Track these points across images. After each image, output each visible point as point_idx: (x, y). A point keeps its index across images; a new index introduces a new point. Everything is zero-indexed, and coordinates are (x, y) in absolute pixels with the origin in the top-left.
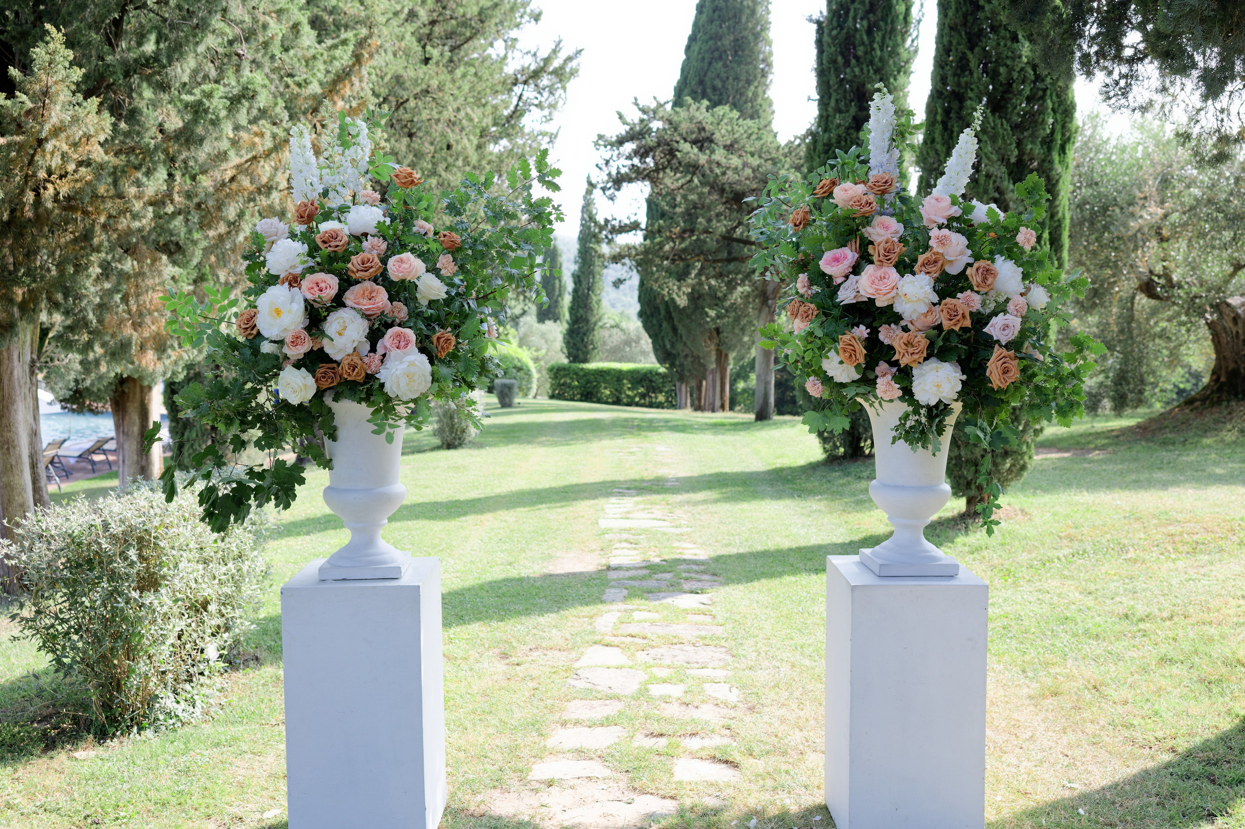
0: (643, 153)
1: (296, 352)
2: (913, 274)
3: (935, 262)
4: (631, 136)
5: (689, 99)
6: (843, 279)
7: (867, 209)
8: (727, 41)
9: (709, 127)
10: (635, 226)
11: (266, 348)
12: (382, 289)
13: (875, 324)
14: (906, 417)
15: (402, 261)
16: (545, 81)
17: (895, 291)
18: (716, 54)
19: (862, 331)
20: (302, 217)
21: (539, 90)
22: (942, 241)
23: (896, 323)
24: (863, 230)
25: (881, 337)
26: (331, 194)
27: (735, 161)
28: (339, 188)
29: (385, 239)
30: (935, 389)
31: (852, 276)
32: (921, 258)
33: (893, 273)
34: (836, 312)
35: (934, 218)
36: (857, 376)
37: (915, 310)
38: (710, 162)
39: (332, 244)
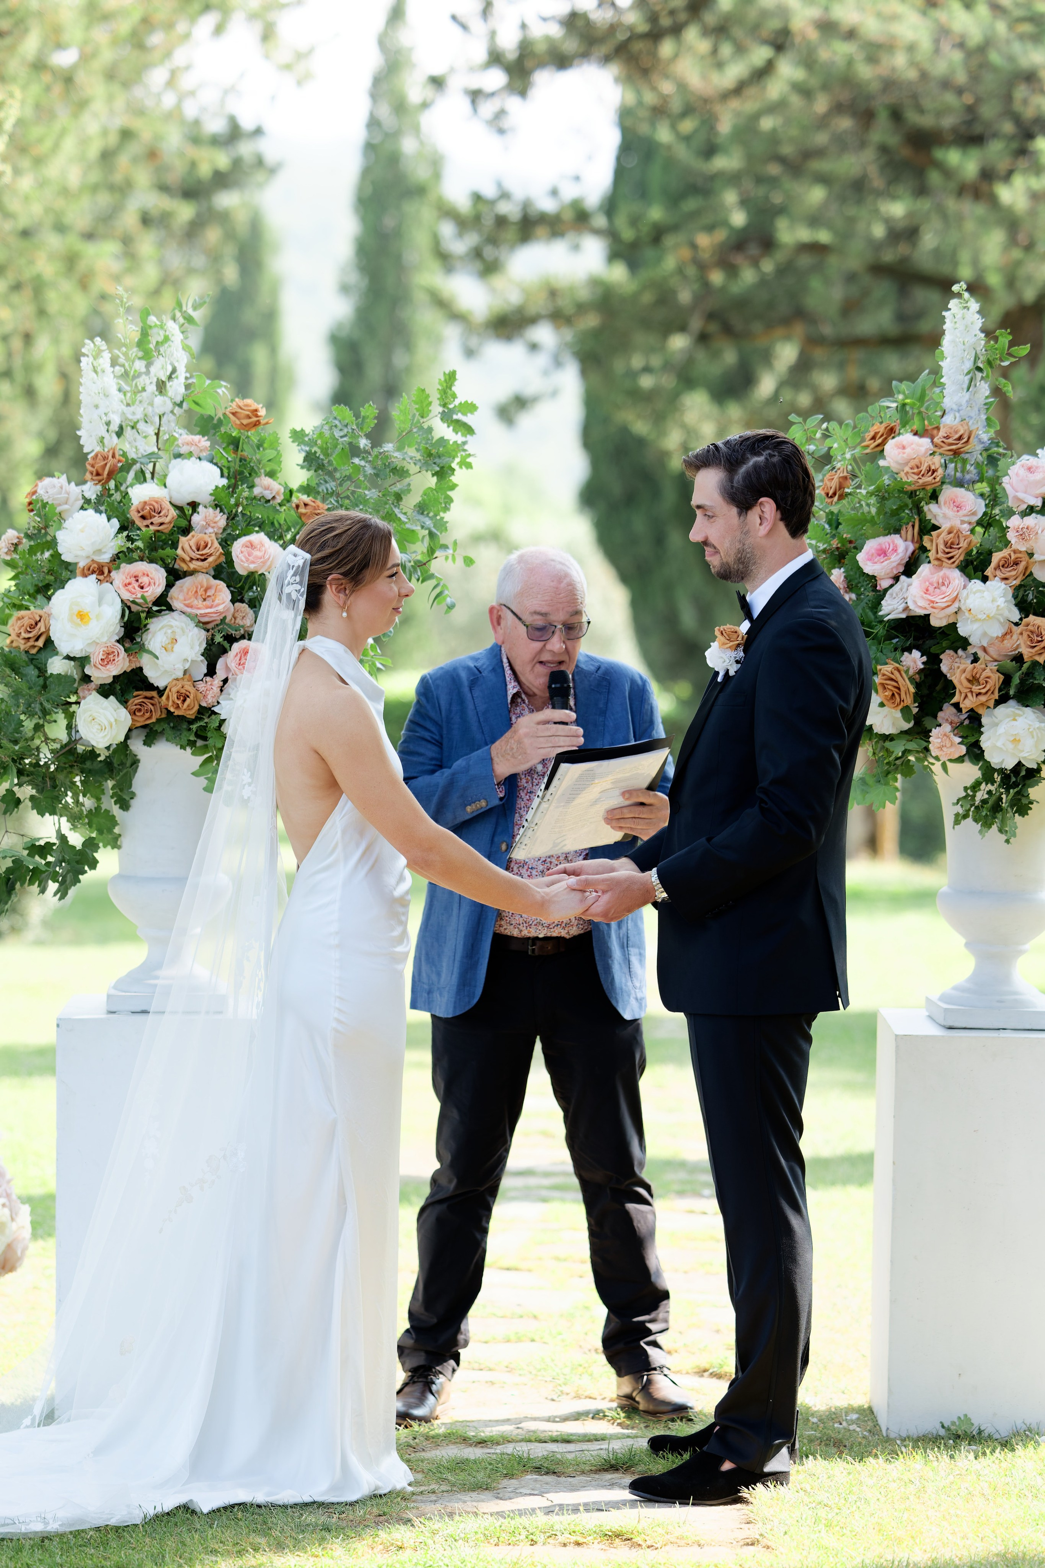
1: (102, 674)
2: (985, 579)
3: (1016, 563)
6: (890, 582)
7: (928, 479)
11: (56, 666)
12: (222, 585)
13: (934, 650)
14: (976, 786)
15: (251, 545)
17: (956, 605)
19: (915, 660)
20: (98, 474)
22: (1022, 535)
23: (965, 649)
24: (926, 508)
25: (944, 668)
26: (128, 432)
28: (141, 426)
29: (221, 511)
30: (1010, 746)
31: (903, 578)
32: (996, 557)
33: (956, 577)
34: (879, 630)
35: (1021, 495)
36: (907, 726)
37: (985, 634)
39: (156, 520)
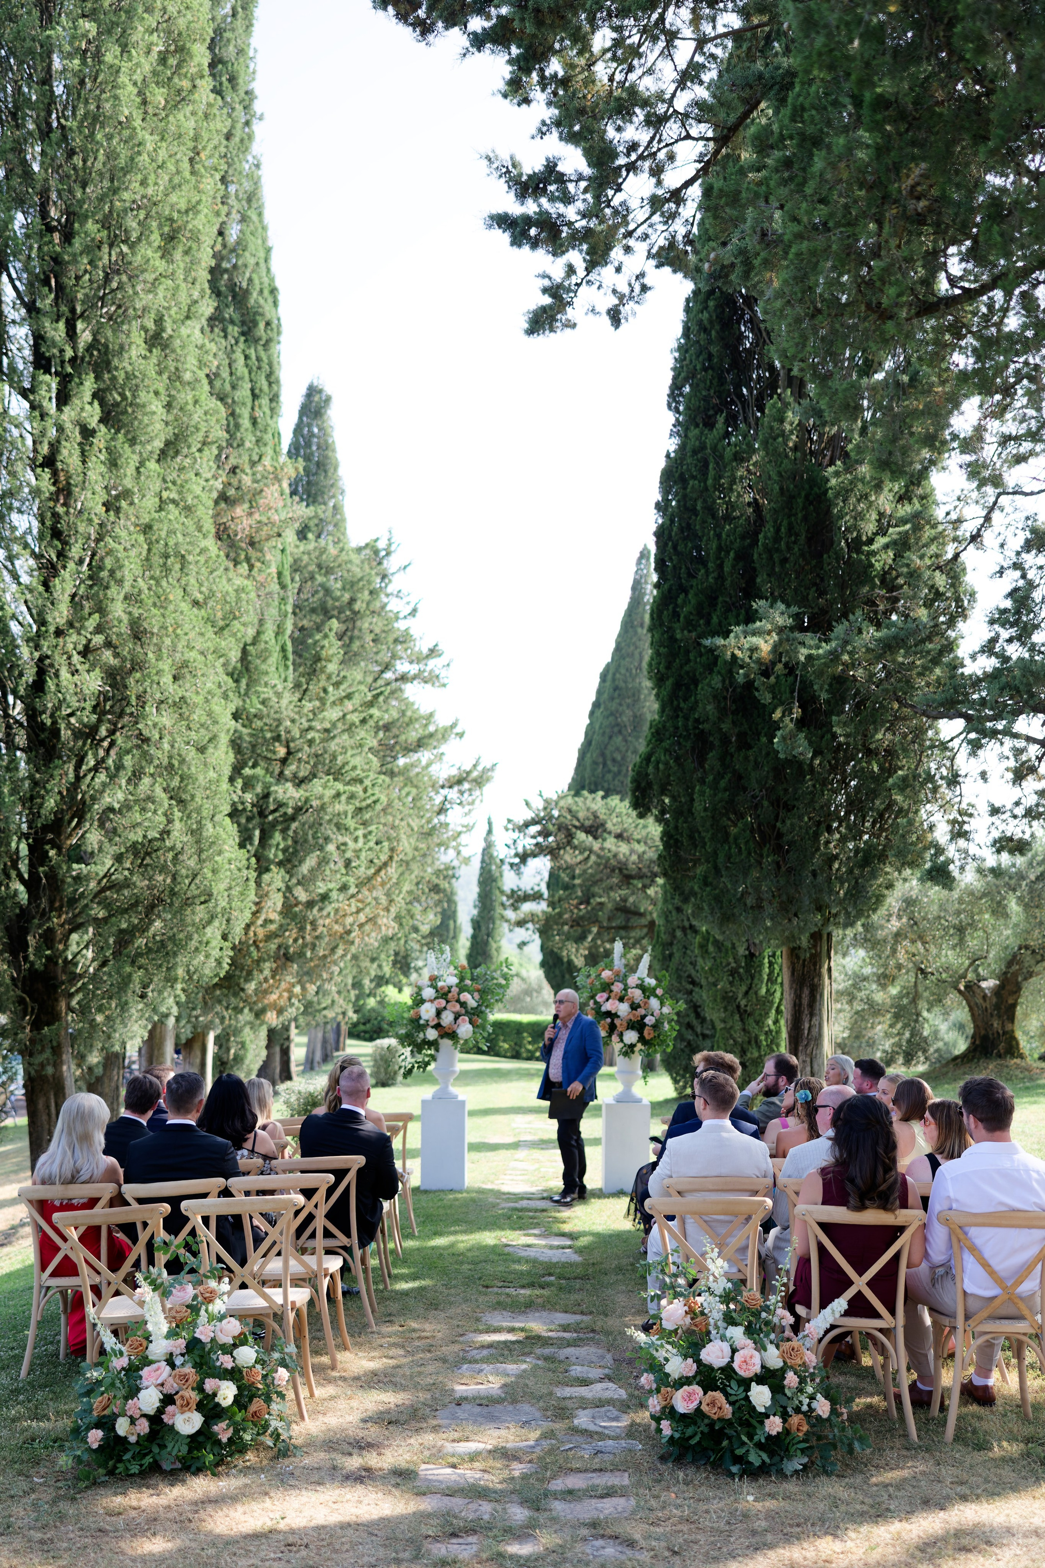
0: (545, 834)
1: (432, 1023)
2: (623, 1003)
3: (631, 999)
4: (534, 822)
5: (585, 793)
7: (612, 980)
8: (626, 718)
9: (602, 817)
10: (536, 896)
11: (422, 1022)
12: (458, 1004)
13: (613, 1018)
14: (622, 1048)
15: (464, 995)
16: (466, 786)
17: (617, 1008)
18: (616, 729)
19: (609, 1020)
20: (432, 980)
21: (462, 793)
22: (634, 992)
23: (619, 1018)
24: (611, 987)
25: (615, 1022)
27: (623, 849)
29: (459, 988)
30: (631, 1039)
31: (606, 1002)
32: (627, 998)
33: (617, 1002)
37: (624, 1014)
38: (602, 849)
39: (444, 990)
